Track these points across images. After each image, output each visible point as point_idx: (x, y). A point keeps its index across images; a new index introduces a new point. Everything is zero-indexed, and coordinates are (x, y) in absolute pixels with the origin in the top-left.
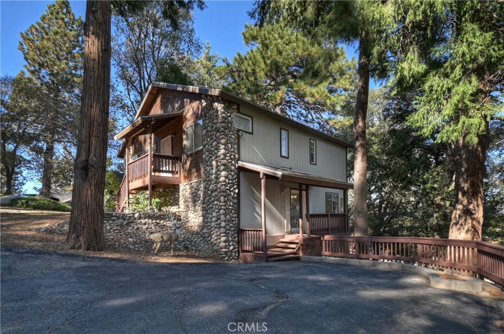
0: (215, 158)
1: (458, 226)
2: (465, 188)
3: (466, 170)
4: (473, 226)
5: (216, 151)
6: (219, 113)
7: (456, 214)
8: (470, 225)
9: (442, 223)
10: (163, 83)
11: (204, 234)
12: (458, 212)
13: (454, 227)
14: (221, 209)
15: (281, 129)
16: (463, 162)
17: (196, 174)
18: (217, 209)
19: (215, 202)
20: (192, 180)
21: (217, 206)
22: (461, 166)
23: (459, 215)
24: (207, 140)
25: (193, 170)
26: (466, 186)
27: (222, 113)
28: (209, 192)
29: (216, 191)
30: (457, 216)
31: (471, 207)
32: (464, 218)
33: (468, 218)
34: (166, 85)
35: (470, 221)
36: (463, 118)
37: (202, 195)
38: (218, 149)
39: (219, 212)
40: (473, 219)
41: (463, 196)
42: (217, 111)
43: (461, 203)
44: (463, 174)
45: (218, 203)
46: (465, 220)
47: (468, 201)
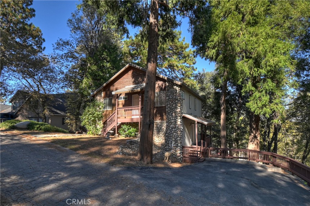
0: (174, 112)
1: (252, 142)
2: (254, 127)
3: (255, 120)
4: (257, 143)
5: (175, 109)
6: (178, 91)
7: (251, 137)
8: (256, 142)
9: (237, 137)
10: (139, 67)
11: (166, 149)
12: (252, 136)
13: (251, 142)
14: (178, 137)
15: (189, 95)
16: (253, 117)
17: (160, 118)
18: (176, 137)
19: (174, 134)
20: (157, 120)
21: (176, 136)
22: (253, 118)
23: (253, 138)
24: (169, 102)
25: (158, 115)
26: (254, 126)
27: (179, 92)
28: (170, 128)
29: (175, 128)
30: (252, 138)
31: (256, 135)
32: (254, 139)
33: (256, 139)
34: (142, 69)
35: (256, 140)
36: (265, 108)
37: (165, 129)
38: (176, 108)
39: (177, 139)
40: (257, 140)
41: (254, 130)
42: (176, 90)
43: (253, 133)
44: (254, 121)
45: (176, 134)
46: (255, 140)
47: (255, 132)
